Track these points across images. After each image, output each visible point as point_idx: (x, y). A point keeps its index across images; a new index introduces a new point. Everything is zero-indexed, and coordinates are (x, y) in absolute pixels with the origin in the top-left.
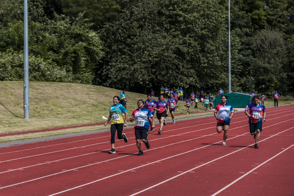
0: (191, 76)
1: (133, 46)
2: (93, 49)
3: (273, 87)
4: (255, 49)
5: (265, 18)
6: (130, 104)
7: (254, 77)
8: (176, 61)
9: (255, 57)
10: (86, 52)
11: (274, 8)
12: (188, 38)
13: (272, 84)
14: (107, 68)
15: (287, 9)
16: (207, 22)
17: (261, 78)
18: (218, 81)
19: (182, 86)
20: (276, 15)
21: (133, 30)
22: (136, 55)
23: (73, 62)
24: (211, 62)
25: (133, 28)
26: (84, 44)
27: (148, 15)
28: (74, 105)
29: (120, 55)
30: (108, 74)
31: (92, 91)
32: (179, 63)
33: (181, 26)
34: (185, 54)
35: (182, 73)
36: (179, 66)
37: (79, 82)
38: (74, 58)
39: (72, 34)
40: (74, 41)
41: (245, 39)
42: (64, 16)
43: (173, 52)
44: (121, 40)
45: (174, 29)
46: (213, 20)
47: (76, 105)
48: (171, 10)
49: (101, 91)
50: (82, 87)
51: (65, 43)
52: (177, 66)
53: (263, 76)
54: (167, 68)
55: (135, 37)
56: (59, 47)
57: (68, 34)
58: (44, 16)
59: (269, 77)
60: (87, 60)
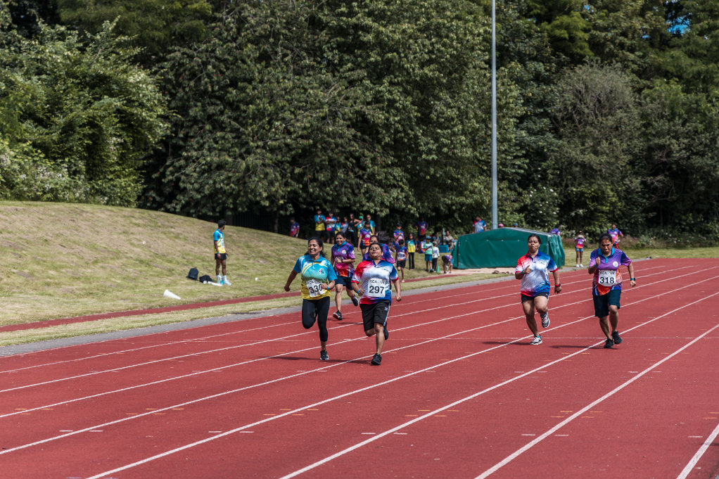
0: (394, 186)
1: (243, 107)
2: (141, 115)
3: (606, 213)
4: (559, 115)
5: (587, 36)
6: (238, 259)
7: (557, 187)
8: (355, 147)
9: (560, 137)
10: (120, 122)
11: (610, 12)
12: (388, 88)
13: (603, 205)
14: (177, 164)
15: (642, 13)
16: (437, 46)
17: (574, 189)
18: (462, 199)
19: (372, 211)
20: (614, 28)
21: (245, 66)
22: (252, 129)
23: (88, 148)
24: (445, 150)
25: (244, 62)
26: (117, 103)
27: (284, 28)
28: (90, 260)
29: (210, 132)
30: (178, 179)
31: (138, 225)
32: (364, 152)
33: (369, 56)
34: (380, 129)
35: (371, 179)
36: (362, 159)
37: (103, 203)
38: (90, 139)
39: (84, 77)
40: (89, 93)
41: (533, 90)
42: (63, 28)
43: (349, 123)
44: (213, 91)
45: (349, 65)
46: (452, 40)
47: (96, 262)
48: (342, 14)
49: (160, 224)
50: (112, 214)
51: (67, 100)
52: (358, 159)
53: (580, 185)
54: (333, 165)
55: (250, 83)
56: (51, 111)
57: (74, 75)
58: (10, 28)
59: (596, 187)
60: (123, 145)
